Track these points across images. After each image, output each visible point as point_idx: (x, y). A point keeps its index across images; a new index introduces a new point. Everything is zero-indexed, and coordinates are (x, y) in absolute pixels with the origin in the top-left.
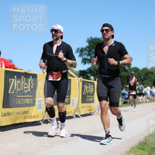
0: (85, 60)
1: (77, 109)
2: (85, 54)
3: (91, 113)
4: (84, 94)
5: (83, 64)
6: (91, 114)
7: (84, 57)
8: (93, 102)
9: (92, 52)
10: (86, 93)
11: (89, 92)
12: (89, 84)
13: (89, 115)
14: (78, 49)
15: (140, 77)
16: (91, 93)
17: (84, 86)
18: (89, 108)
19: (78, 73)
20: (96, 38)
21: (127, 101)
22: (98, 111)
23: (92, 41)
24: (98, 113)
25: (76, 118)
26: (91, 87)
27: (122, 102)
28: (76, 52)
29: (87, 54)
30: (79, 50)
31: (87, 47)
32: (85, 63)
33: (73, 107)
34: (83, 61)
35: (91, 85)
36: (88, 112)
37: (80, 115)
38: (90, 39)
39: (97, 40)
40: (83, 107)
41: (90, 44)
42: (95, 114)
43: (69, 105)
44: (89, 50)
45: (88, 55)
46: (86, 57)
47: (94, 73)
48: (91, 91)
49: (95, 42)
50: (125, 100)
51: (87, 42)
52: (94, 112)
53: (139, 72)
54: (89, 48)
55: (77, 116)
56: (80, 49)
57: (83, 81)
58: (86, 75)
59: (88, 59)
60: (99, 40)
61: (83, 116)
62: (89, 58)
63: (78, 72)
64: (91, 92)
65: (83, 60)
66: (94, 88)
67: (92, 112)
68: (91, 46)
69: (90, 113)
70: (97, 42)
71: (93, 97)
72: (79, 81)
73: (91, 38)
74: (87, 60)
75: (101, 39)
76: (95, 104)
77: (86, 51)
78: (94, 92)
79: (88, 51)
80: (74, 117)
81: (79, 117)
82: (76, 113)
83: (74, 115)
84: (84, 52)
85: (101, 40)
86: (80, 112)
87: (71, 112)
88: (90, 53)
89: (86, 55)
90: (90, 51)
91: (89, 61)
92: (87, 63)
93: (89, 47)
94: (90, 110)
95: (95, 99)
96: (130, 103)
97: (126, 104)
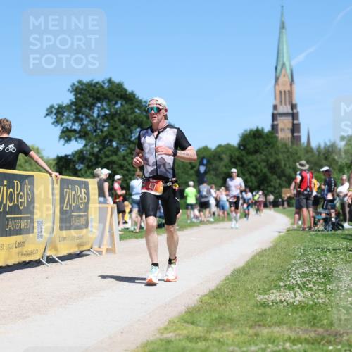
0: (67, 133)
2: (68, 119)
3: (83, 251)
4: (65, 208)
5: (62, 141)
6: (84, 253)
7: (65, 125)
9: (83, 114)
10: (71, 205)
12: (76, 186)
13: (80, 255)
14: (52, 107)
15: (193, 167)
17: (65, 190)
18: (79, 241)
19: (54, 163)
20: (92, 81)
22: (99, 247)
23: (82, 89)
24: (98, 252)
25: (49, 265)
28: (47, 115)
29: (71, 118)
30: (54, 111)
31: (72, 103)
32: (69, 140)
33: (40, 239)
34: (63, 134)
36: (76, 250)
37: (58, 258)
38: (77, 84)
39: (93, 88)
40: (64, 239)
41: (78, 96)
42: (92, 254)
43: (30, 235)
44: (76, 110)
45: (74, 122)
46: (69, 125)
47: (91, 161)
48: (80, 201)
49: (89, 92)
51: (71, 92)
52: (89, 250)
54: (75, 106)
55: (50, 260)
56: (56, 107)
57: (62, 179)
58: (71, 166)
59: (75, 130)
60: (98, 86)
61: (63, 258)
62: (77, 127)
63: (54, 160)
64: (82, 203)
65: (63, 132)
66: (88, 193)
67: (85, 248)
68: (81, 100)
69: (81, 252)
70: (93, 90)
71: (87, 216)
72: (52, 180)
73: (80, 82)
74: (73, 133)
75: (102, 84)
76: (91, 231)
77: (70, 112)
78: (87, 203)
79: (75, 112)
80: (45, 262)
81: (56, 262)
82: (48, 253)
83: (42, 257)
84: (66, 114)
85: (103, 87)
86: (56, 249)
87: (37, 251)
88: (80, 115)
89: (70, 120)
90: (78, 112)
91: (77, 135)
92: (73, 138)
93: (76, 102)
94: (80, 245)
95: (92, 220)
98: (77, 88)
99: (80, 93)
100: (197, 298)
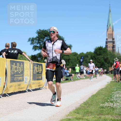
0: (35, 47)
1: (29, 85)
2: (35, 43)
4: (34, 73)
5: (33, 50)
6: (41, 88)
7: (34, 44)
8: (41, 79)
9: (41, 41)
11: (38, 72)
12: (38, 65)
14: (30, 38)
15: (78, 60)
16: (40, 73)
17: (34, 67)
18: (39, 84)
19: (30, 57)
20: (44, 30)
21: (68, 78)
22: (46, 86)
23: (40, 32)
24: (45, 88)
25: (28, 92)
26: (40, 68)
27: (65, 79)
28: (28, 41)
29: (37, 42)
30: (31, 40)
31: (37, 37)
33: (26, 83)
34: (34, 48)
35: (40, 66)
36: (38, 87)
37: (32, 90)
38: (39, 31)
40: (34, 83)
41: (39, 35)
42: (43, 89)
43: (22, 82)
44: (38, 39)
46: (36, 44)
48: (39, 71)
50: (67, 78)
51: (37, 33)
52: (42, 87)
53: (77, 56)
54: (38, 38)
55: (29, 91)
56: (32, 38)
57: (33, 63)
58: (36, 59)
59: (38, 46)
60: (46, 31)
61: (34, 90)
62: (38, 45)
64: (40, 71)
65: (34, 47)
66: (42, 68)
67: (41, 87)
68: (40, 36)
69: (39, 88)
70: (44, 33)
71: (42, 76)
72: (30, 63)
73: (40, 30)
75: (47, 31)
76: (43, 81)
77: (36, 40)
78: (42, 71)
79: (38, 40)
80: (27, 91)
81: (31, 91)
82: (28, 88)
83: (26, 90)
84: (35, 41)
85: (47, 32)
86: (31, 87)
87: (25, 87)
88: (40, 41)
89: (36, 43)
90: (39, 40)
91: (39, 48)
92: (37, 49)
94: (39, 86)
95: (43, 77)
96: (70, 80)
97: (68, 81)
98: (39, 32)
99: (40, 34)
100: (79, 105)
